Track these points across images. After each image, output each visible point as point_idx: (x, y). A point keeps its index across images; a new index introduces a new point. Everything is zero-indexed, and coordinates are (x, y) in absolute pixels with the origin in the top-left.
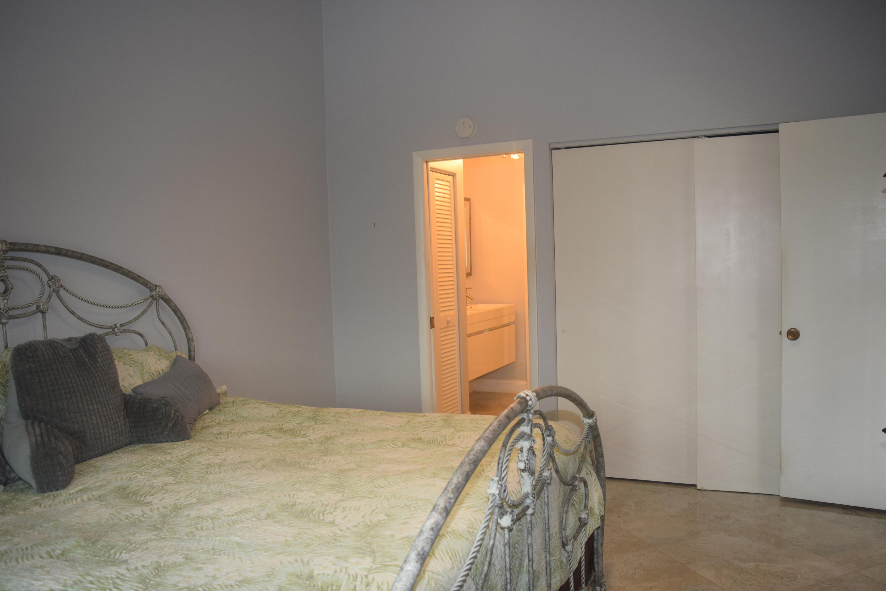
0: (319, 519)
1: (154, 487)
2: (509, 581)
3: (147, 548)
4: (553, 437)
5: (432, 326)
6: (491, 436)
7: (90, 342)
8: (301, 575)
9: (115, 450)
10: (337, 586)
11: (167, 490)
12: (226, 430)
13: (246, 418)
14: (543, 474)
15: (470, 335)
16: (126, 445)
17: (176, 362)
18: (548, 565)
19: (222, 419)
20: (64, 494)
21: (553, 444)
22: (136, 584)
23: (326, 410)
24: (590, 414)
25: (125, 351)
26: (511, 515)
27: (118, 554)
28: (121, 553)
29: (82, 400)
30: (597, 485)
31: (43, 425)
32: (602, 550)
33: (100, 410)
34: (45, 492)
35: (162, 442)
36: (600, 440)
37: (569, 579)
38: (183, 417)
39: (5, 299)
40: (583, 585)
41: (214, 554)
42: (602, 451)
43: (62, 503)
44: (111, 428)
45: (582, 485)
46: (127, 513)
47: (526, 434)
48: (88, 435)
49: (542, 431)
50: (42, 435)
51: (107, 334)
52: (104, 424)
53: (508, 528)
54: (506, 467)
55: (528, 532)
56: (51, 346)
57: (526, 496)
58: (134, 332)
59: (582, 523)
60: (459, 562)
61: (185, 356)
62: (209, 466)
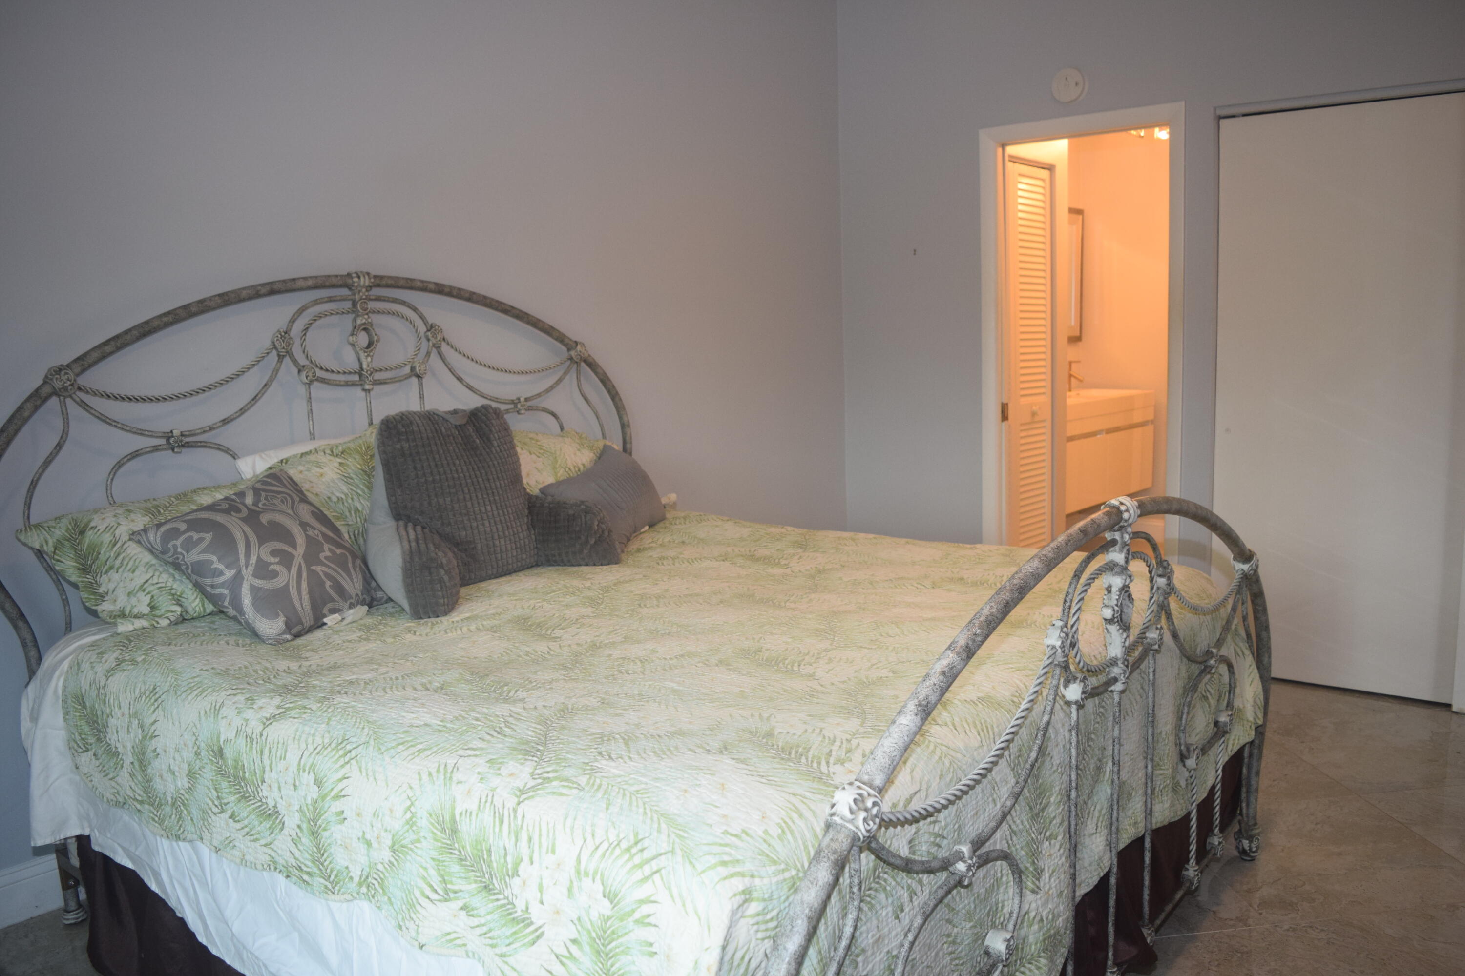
0: (792, 669)
1: (566, 620)
2: (1074, 785)
3: (551, 688)
4: (1169, 579)
5: (1004, 417)
6: (1051, 555)
7: (483, 417)
8: (757, 732)
9: (515, 572)
10: (804, 748)
11: (584, 624)
12: (672, 553)
13: (702, 540)
14: (1147, 635)
15: (1071, 439)
16: (531, 567)
17: (604, 454)
18: (1149, 780)
19: (667, 540)
20: (445, 621)
21: (1168, 590)
22: (534, 725)
23: (821, 534)
24: (1245, 555)
25: (531, 435)
26: (1082, 684)
27: (513, 692)
28: (516, 691)
29: (471, 498)
30: (1252, 675)
31: (419, 528)
32: (1258, 782)
33: (495, 513)
34: (421, 618)
35: (580, 565)
36: (1264, 602)
37: (1189, 813)
38: (610, 531)
39: (368, 355)
40: (1217, 830)
41: (640, 700)
42: (1267, 620)
43: (443, 632)
44: (510, 540)
45: (1223, 669)
46: (527, 649)
47: (1117, 564)
48: (479, 546)
49: (1149, 566)
50: (417, 540)
51: (507, 411)
52: (501, 534)
53: (1076, 702)
54: (1078, 610)
55: (1114, 720)
56: (430, 419)
57: (1113, 662)
58: (545, 410)
59: (1220, 731)
60: (992, 740)
61: (617, 446)
62: (642, 597)
